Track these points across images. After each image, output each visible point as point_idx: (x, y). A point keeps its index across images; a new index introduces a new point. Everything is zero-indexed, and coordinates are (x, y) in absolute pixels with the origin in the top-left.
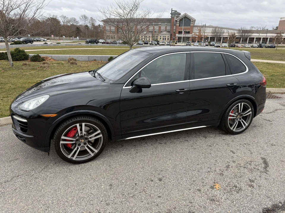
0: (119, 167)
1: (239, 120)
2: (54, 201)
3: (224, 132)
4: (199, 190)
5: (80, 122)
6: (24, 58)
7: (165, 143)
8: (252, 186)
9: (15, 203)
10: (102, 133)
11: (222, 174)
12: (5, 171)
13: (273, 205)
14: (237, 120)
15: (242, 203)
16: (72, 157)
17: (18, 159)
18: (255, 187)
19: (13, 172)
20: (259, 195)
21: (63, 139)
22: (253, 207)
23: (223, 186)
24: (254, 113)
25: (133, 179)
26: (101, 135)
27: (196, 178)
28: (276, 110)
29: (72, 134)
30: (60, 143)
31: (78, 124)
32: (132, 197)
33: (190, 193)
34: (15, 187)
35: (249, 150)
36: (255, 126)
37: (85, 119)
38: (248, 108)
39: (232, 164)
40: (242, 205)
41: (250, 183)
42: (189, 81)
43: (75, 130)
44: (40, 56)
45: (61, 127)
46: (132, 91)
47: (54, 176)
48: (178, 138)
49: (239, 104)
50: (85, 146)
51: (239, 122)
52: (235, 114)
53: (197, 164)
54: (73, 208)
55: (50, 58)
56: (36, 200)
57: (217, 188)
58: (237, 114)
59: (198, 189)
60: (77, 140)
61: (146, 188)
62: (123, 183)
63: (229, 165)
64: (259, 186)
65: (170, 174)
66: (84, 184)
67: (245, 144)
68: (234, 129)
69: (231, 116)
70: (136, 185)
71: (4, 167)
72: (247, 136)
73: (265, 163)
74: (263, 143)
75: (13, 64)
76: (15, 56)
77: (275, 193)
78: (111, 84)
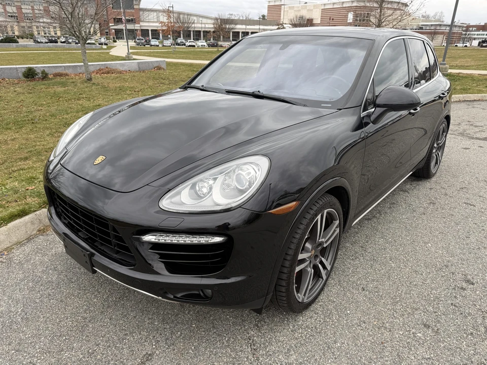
5: (323, 209)
10: (340, 223)
16: (303, 298)
21: (300, 260)
26: (338, 231)
30: (295, 272)
31: (320, 214)
49: (441, 127)
50: (318, 262)
68: (433, 169)
78: (340, 109)
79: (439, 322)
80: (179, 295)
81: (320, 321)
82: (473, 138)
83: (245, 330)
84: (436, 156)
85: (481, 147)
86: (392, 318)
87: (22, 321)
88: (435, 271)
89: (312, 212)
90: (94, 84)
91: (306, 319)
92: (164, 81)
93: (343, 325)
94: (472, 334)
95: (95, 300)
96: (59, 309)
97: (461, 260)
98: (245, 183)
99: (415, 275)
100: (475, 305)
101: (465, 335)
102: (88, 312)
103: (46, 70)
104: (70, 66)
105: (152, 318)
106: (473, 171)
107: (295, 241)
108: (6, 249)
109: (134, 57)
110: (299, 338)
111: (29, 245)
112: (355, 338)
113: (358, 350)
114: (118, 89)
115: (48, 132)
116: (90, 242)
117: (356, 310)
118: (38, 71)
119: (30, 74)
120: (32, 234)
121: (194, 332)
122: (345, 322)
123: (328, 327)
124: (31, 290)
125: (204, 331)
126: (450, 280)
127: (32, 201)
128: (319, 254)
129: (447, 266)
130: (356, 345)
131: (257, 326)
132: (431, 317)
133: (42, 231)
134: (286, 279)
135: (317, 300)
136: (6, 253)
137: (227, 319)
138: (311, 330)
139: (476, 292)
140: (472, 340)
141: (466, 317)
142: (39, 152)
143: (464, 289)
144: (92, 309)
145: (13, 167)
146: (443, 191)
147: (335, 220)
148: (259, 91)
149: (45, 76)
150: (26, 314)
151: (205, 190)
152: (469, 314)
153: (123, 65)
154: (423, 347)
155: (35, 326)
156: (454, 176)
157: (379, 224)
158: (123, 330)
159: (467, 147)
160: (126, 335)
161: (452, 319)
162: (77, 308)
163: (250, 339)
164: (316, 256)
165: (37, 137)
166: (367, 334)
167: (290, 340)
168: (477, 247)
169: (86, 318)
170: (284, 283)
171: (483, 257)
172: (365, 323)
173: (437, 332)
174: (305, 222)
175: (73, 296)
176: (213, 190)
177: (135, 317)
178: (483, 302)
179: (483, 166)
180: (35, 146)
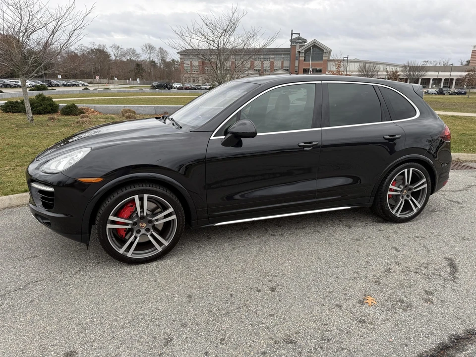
0: (204, 269)
1: (405, 197)
2: (95, 320)
3: (380, 219)
4: (339, 306)
5: (141, 193)
6: (51, 109)
7: (282, 235)
8: (429, 300)
9: (31, 322)
10: (176, 212)
11: (377, 283)
12: (15, 274)
13: (467, 330)
14: (403, 197)
15: (413, 327)
16: (125, 253)
17: (37, 256)
18: (435, 302)
19: (28, 275)
20: (442, 314)
21: (111, 220)
22: (432, 333)
23: (380, 299)
24: (431, 186)
25: (227, 289)
26: (174, 217)
27: (334, 287)
28: (470, 186)
29: (127, 212)
30: (107, 227)
31: (137, 196)
32: (225, 315)
33: (323, 310)
34: (32, 297)
35: (424, 247)
36: (433, 211)
37: (148, 188)
38: (421, 178)
39: (394, 267)
40: (412, 329)
41: (425, 296)
42: (320, 129)
43: (132, 206)
44: (76, 107)
45: (109, 200)
46: (225, 143)
47: (96, 282)
48: (303, 228)
49: (406, 170)
50: (148, 234)
51: (406, 201)
52: (399, 187)
53: (336, 267)
54: (126, 330)
55: (93, 110)
56: (65, 317)
57: (370, 304)
58: (402, 187)
59: (337, 305)
60: (135, 224)
61: (248, 302)
62: (210, 293)
63: (390, 269)
64: (441, 301)
65: (289, 281)
66: (145, 295)
67: (418, 237)
68: (397, 213)
69: (391, 190)
70: (231, 296)
71: (14, 268)
72: (420, 224)
73: (452, 265)
74: (448, 236)
75: (32, 117)
76: (37, 107)
77: (469, 312)
78: (191, 132)
80: (45, 221)
83: (90, 262)
94: (211, 311)
101: (205, 310)
105: (60, 244)
125: (72, 256)
131: (99, 263)
132: (202, 294)
139: (265, 295)
140: (204, 314)
141: (226, 303)
143: (259, 291)
152: (233, 303)
158: (42, 244)
164: (148, 229)
173: (189, 302)
177: (54, 241)
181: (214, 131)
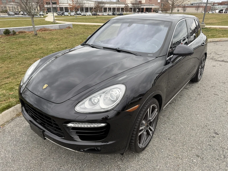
5: (150, 106)
16: (142, 146)
21: (140, 130)
26: (157, 114)
30: (138, 136)
45: (140, 117)
50: (148, 129)
67: (212, 87)
70: (211, 146)
78: (157, 57)
79: (203, 154)
81: (150, 156)
82: (217, 61)
83: (116, 162)
84: (201, 71)
85: (221, 65)
86: (182, 153)
87: (12, 162)
88: (201, 129)
89: (145, 108)
90: (38, 37)
91: (143, 155)
92: (72, 34)
93: (160, 157)
94: (218, 159)
95: (46, 150)
96: (29, 155)
97: (213, 122)
98: (114, 98)
99: (192, 131)
100: (219, 145)
101: (215, 160)
102: (42, 156)
103: (15, 30)
104: (26, 28)
105: (72, 158)
106: (217, 77)
107: (138, 122)
108: (2, 125)
109: (57, 22)
110: (140, 165)
111: (13, 122)
112: (166, 164)
113: (167, 169)
114: (50, 39)
115: (18, 63)
116: (42, 125)
117: (166, 150)
118: (11, 31)
119: (7, 32)
120: (14, 117)
121: (92, 164)
122: (161, 156)
123: (154, 159)
124: (15, 145)
125: (97, 163)
126: (208, 133)
127: (13, 100)
128: (149, 125)
129: (206, 126)
130: (166, 167)
131: (121, 159)
132: (200, 152)
133: (18, 115)
134: (134, 139)
135: (148, 145)
136: (2, 127)
137: (107, 156)
138: (146, 160)
139: (219, 138)
140: (218, 162)
141: (215, 151)
142: (14, 74)
143: (214, 137)
144: (44, 154)
145: (2, 82)
146: (204, 88)
147: (156, 109)
148: (119, 48)
149: (14, 33)
150: (14, 158)
151: (96, 101)
152: (217, 149)
153: (52, 26)
154: (196, 166)
155: (18, 164)
156: (209, 80)
157: (175, 106)
158: (59, 164)
159: (214, 65)
160: (61, 166)
161: (209, 152)
162: (37, 154)
163: (118, 166)
164: (147, 126)
165: (13, 66)
166: (171, 161)
167: (137, 166)
168: (220, 116)
169: (42, 159)
170: (133, 141)
171: (222, 121)
172: (170, 156)
173: (202, 159)
174: (142, 113)
175: (35, 148)
176: (100, 101)
177: (65, 157)
178: (223, 143)
179: (222, 75)
180: (12, 71)
181: (166, 55)
